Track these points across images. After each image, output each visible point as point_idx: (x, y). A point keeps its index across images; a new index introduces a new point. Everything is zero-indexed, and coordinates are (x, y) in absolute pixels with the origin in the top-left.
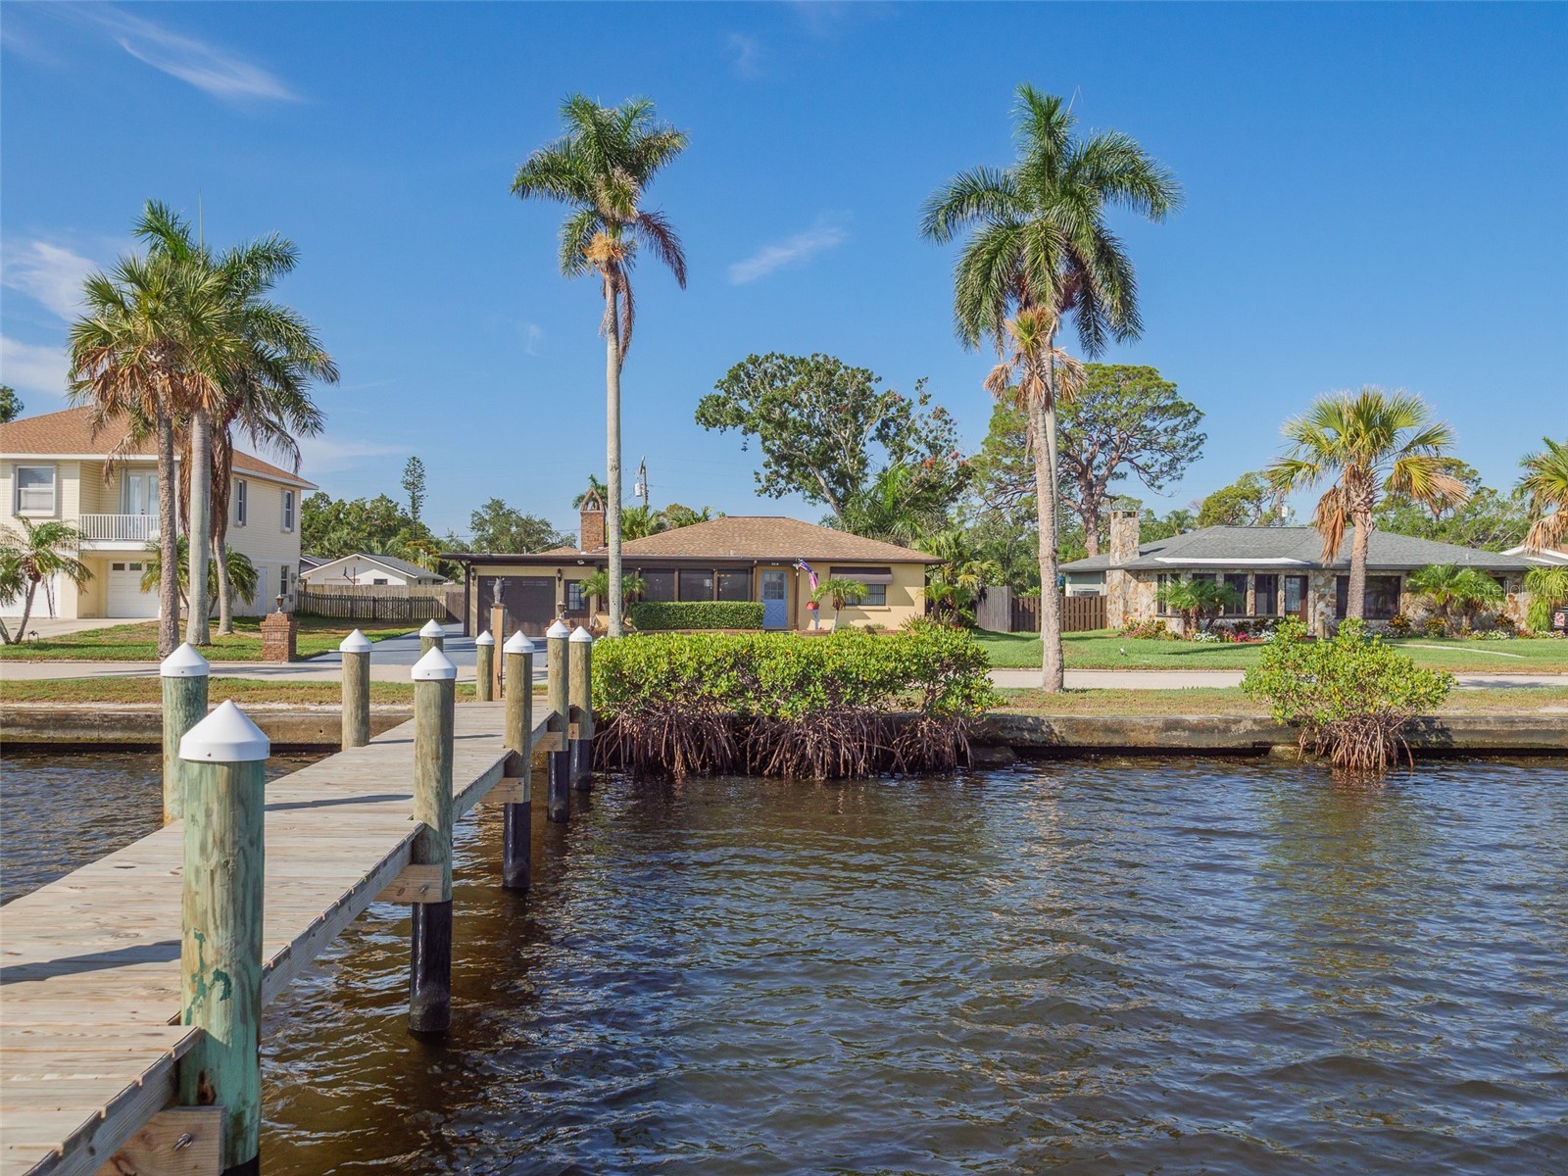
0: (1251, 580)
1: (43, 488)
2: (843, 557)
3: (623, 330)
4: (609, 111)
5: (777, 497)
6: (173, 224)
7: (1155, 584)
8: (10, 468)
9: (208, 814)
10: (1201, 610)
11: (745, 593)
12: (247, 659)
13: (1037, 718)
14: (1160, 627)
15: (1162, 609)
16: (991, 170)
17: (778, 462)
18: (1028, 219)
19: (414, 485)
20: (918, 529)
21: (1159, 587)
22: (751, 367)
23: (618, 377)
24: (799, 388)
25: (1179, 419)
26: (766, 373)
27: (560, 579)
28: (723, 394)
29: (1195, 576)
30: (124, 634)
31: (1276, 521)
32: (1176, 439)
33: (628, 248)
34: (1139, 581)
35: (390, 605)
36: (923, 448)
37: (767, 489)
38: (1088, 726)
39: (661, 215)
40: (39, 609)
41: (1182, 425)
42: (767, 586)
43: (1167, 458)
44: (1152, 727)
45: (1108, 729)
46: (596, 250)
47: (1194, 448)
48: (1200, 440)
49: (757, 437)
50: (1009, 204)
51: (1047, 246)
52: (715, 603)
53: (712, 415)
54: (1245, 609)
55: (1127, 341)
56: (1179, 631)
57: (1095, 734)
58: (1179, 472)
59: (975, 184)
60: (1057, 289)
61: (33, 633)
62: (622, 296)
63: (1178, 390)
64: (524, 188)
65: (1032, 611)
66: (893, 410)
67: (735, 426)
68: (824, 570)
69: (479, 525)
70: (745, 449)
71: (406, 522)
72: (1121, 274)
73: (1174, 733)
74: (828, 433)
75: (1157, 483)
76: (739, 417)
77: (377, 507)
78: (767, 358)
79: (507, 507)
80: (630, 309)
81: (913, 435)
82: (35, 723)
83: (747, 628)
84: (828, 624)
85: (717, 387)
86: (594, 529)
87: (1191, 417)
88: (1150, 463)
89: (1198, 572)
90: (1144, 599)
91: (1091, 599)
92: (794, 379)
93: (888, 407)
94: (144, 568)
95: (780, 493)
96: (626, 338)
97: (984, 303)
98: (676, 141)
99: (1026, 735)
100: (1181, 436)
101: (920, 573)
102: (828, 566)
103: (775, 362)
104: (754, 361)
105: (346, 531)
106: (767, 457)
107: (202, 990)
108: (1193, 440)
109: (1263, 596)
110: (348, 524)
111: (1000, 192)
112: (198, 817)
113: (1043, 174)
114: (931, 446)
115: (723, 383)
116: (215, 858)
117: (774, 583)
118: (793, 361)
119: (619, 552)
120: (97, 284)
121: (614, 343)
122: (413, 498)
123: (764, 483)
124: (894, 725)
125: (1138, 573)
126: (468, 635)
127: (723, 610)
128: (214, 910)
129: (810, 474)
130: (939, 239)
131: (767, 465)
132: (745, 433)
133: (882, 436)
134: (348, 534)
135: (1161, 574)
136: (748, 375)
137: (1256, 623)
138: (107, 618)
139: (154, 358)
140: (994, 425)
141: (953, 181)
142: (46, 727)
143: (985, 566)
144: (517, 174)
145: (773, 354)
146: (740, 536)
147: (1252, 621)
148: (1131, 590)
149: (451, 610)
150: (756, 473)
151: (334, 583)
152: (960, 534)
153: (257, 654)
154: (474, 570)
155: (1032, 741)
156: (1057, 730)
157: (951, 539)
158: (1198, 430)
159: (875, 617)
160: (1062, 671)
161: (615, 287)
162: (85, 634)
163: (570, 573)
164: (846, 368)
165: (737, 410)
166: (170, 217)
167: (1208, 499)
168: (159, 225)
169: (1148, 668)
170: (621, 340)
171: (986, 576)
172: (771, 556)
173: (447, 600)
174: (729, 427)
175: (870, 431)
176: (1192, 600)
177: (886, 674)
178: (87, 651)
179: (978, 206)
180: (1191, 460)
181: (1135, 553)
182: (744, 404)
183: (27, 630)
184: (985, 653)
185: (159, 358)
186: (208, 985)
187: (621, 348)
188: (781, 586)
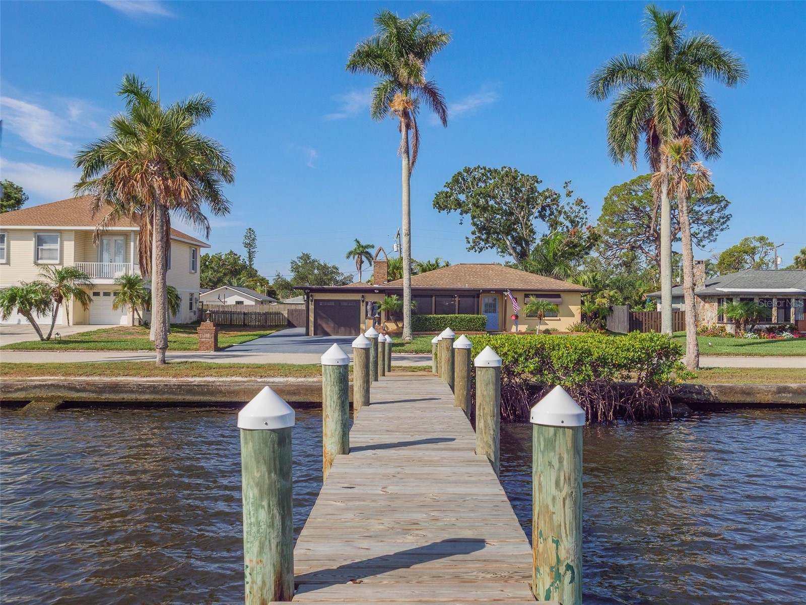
0: (775, 302)
1: (52, 246)
2: (532, 288)
3: (412, 153)
4: (404, 20)
5: (479, 252)
6: (141, 88)
7: (716, 304)
8: (32, 235)
9: (561, 461)
10: (747, 320)
11: (475, 310)
12: (189, 349)
13: (701, 386)
14: (723, 329)
15: (720, 318)
16: (631, 56)
17: (480, 231)
18: (654, 86)
19: (250, 245)
20: (569, 271)
21: (719, 306)
22: (465, 174)
23: (409, 180)
24: (496, 186)
25: (716, 205)
26: (474, 178)
27: (363, 301)
28: (449, 190)
29: (742, 300)
30: (104, 335)
31: (764, 267)
32: (713, 217)
33: (415, 102)
34: (706, 302)
35: (253, 316)
36: (567, 223)
37: (473, 247)
38: (732, 390)
39: (433, 82)
40: (61, 319)
41: (717, 209)
42: (486, 305)
43: (707, 229)
44: (770, 391)
45: (744, 392)
46: (396, 104)
47: (724, 223)
48: (728, 218)
49: (468, 216)
50: (642, 77)
51: (668, 102)
52: (457, 315)
53: (442, 203)
54: (771, 319)
55: (712, 159)
56: (733, 332)
57: (736, 395)
58: (715, 237)
59: (621, 64)
60: (675, 128)
61: (57, 334)
62: (412, 132)
63: (715, 188)
64: (353, 66)
65: (641, 320)
66: (549, 200)
67: (456, 210)
68: (520, 296)
69: (295, 268)
70: (461, 224)
71: (244, 267)
72: (712, 119)
73: (783, 395)
74: (512, 214)
75: (701, 244)
76: (459, 204)
77: (228, 258)
78: (475, 169)
79: (312, 258)
80: (417, 139)
81: (563, 215)
82: (97, 389)
83: (476, 331)
84: (523, 328)
85: (445, 186)
86: (382, 271)
87: (723, 204)
88: (697, 231)
89: (743, 297)
90: (710, 313)
91: (676, 313)
92: (491, 182)
93: (546, 198)
94: (112, 294)
95: (481, 250)
96: (414, 157)
97: (628, 137)
98: (443, 38)
99: (695, 396)
100: (716, 215)
101: (578, 298)
102: (523, 294)
103: (480, 171)
104: (468, 171)
105: (210, 272)
106: (474, 228)
107: (558, 577)
108: (723, 218)
109: (782, 311)
110: (212, 268)
111: (636, 69)
112: (553, 463)
113: (663, 59)
114: (572, 222)
115: (449, 184)
116: (566, 490)
117: (491, 304)
118: (490, 171)
119: (410, 285)
120: (118, 123)
121: (407, 160)
122: (249, 252)
123: (472, 244)
124: (627, 390)
125: (705, 297)
126: (308, 335)
127: (462, 320)
128: (565, 524)
129: (501, 239)
130: (599, 98)
131: (473, 233)
132: (461, 214)
133: (542, 217)
134: (212, 274)
135: (720, 298)
136: (463, 179)
137: (779, 328)
138: (90, 325)
139: (153, 168)
140: (605, 209)
141: (607, 63)
142: (105, 392)
143: (612, 293)
144: (350, 58)
145: (479, 167)
146: (469, 275)
147: (777, 326)
148: (701, 307)
149: (290, 319)
150: (467, 238)
151: (214, 304)
152: (596, 274)
153: (195, 347)
154: (312, 296)
155: (698, 399)
156: (713, 393)
157: (591, 277)
158: (727, 212)
159: (551, 324)
160: (698, 357)
161: (408, 126)
162: (83, 334)
163: (370, 298)
164: (522, 175)
165: (456, 200)
166: (140, 84)
167: (724, 253)
168: (133, 90)
169: (728, 354)
170: (411, 157)
171: (612, 299)
172: (489, 287)
173: (288, 314)
174: (452, 211)
175: (535, 212)
176: (742, 314)
177: (629, 359)
178: (92, 344)
179: (623, 78)
180: (722, 230)
181: (702, 285)
182: (462, 197)
183: (54, 332)
184: (680, 347)
185: (156, 168)
186: (562, 573)
187: (411, 162)
188: (495, 306)
